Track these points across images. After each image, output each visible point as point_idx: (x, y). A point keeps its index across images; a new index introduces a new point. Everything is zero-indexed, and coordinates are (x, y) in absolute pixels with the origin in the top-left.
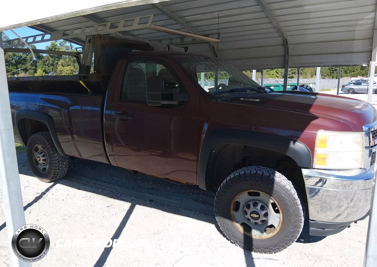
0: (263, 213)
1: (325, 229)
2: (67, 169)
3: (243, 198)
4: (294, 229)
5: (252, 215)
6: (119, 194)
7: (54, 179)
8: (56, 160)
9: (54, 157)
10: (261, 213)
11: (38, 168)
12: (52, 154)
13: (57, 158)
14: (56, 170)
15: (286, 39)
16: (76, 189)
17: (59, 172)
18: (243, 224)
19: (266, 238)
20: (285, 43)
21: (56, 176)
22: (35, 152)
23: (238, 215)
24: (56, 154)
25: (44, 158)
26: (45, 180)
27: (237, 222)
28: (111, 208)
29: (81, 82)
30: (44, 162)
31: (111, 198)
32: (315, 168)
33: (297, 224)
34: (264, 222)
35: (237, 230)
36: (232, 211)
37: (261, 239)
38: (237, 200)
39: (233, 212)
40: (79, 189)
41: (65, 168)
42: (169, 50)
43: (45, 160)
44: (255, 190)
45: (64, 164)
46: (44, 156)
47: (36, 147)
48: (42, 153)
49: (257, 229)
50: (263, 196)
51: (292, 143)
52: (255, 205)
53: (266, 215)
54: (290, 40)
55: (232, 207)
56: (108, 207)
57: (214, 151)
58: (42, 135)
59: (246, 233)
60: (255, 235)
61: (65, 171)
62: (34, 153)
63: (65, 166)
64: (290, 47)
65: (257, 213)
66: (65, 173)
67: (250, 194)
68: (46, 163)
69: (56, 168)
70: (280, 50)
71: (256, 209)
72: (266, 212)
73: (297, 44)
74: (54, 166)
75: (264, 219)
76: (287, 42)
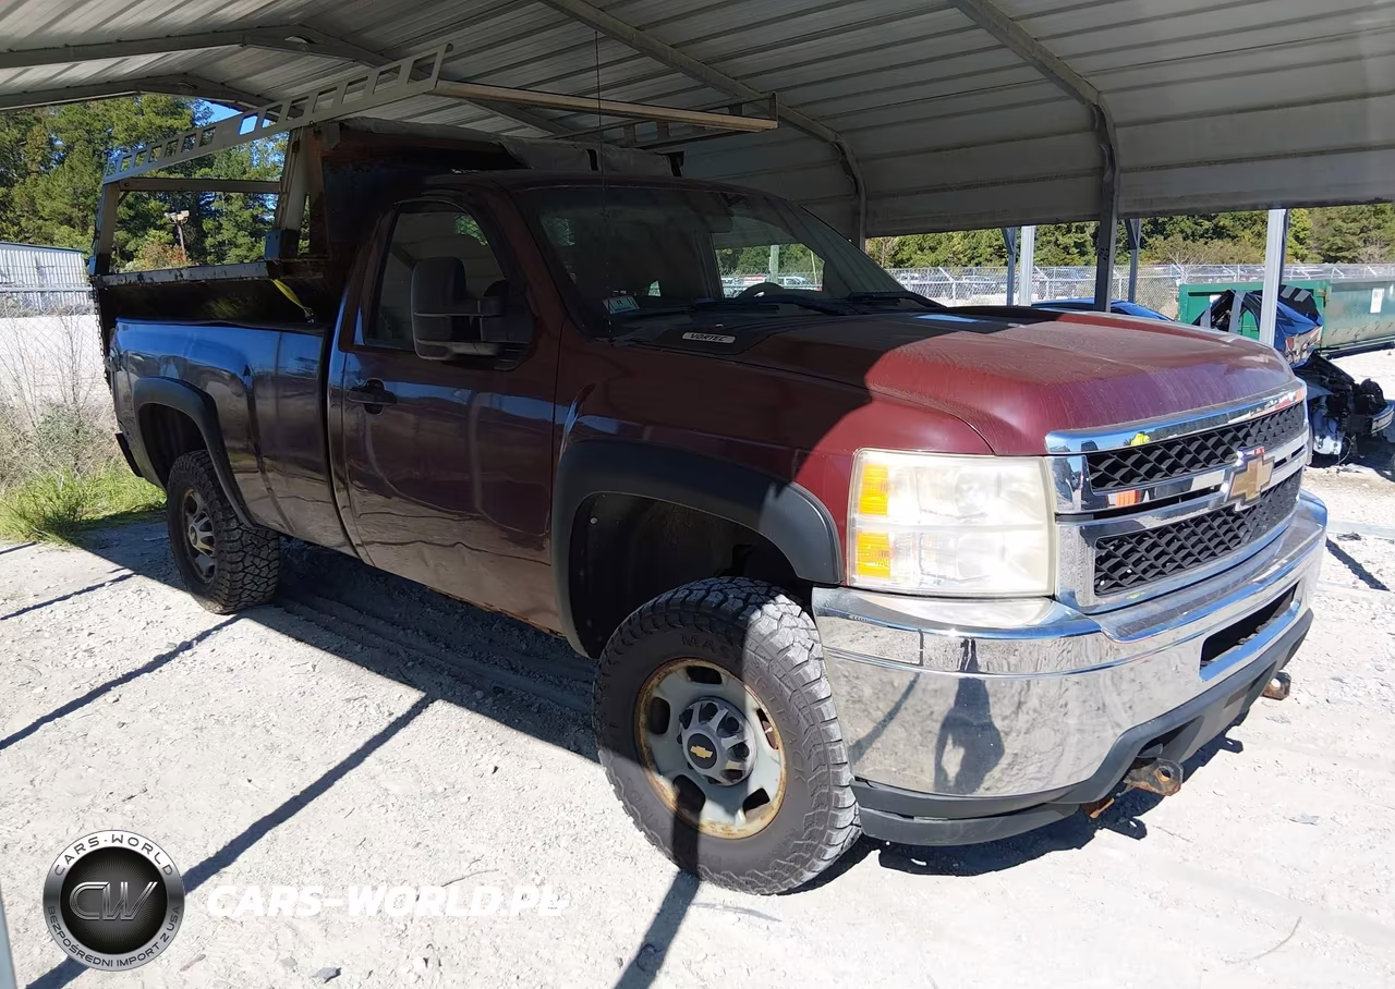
0: (729, 742)
1: (912, 818)
2: (275, 572)
3: (675, 687)
4: (814, 809)
5: (693, 749)
6: (410, 664)
7: (234, 604)
8: (233, 541)
9: (226, 531)
10: (719, 744)
11: (197, 565)
12: (223, 520)
13: (237, 534)
14: (234, 573)
15: (1097, 107)
16: (291, 640)
17: (247, 581)
18: (681, 783)
19: (742, 835)
20: (1099, 121)
21: (240, 595)
22: (187, 514)
23: (661, 746)
24: (234, 520)
25: (208, 534)
26: (209, 603)
27: (660, 773)
28: (357, 706)
29: (277, 283)
30: (208, 547)
31: (379, 673)
32: (855, 585)
33: (823, 791)
34: (740, 777)
35: (658, 798)
36: (642, 731)
37: (727, 837)
38: (656, 694)
39: (644, 736)
40: (299, 639)
41: (265, 570)
42: (594, 167)
43: (209, 541)
44: (697, 659)
45: (264, 554)
46: (207, 527)
47: (190, 497)
48: (202, 516)
49: (718, 801)
50: (728, 683)
51: (771, 492)
52: (708, 713)
53: (740, 751)
54: (1117, 110)
55: (643, 719)
56: (348, 700)
57: (593, 521)
58: (198, 460)
59: (686, 813)
60: (712, 823)
61: (269, 579)
62: (186, 517)
63: (266, 563)
64: (1120, 136)
65: (709, 746)
66: (268, 586)
67: (696, 675)
68: (213, 550)
69: (234, 566)
70: (1084, 149)
71: (704, 729)
72: (740, 741)
73: (1146, 122)
74: (228, 559)
75: (733, 765)
76: (1102, 116)
